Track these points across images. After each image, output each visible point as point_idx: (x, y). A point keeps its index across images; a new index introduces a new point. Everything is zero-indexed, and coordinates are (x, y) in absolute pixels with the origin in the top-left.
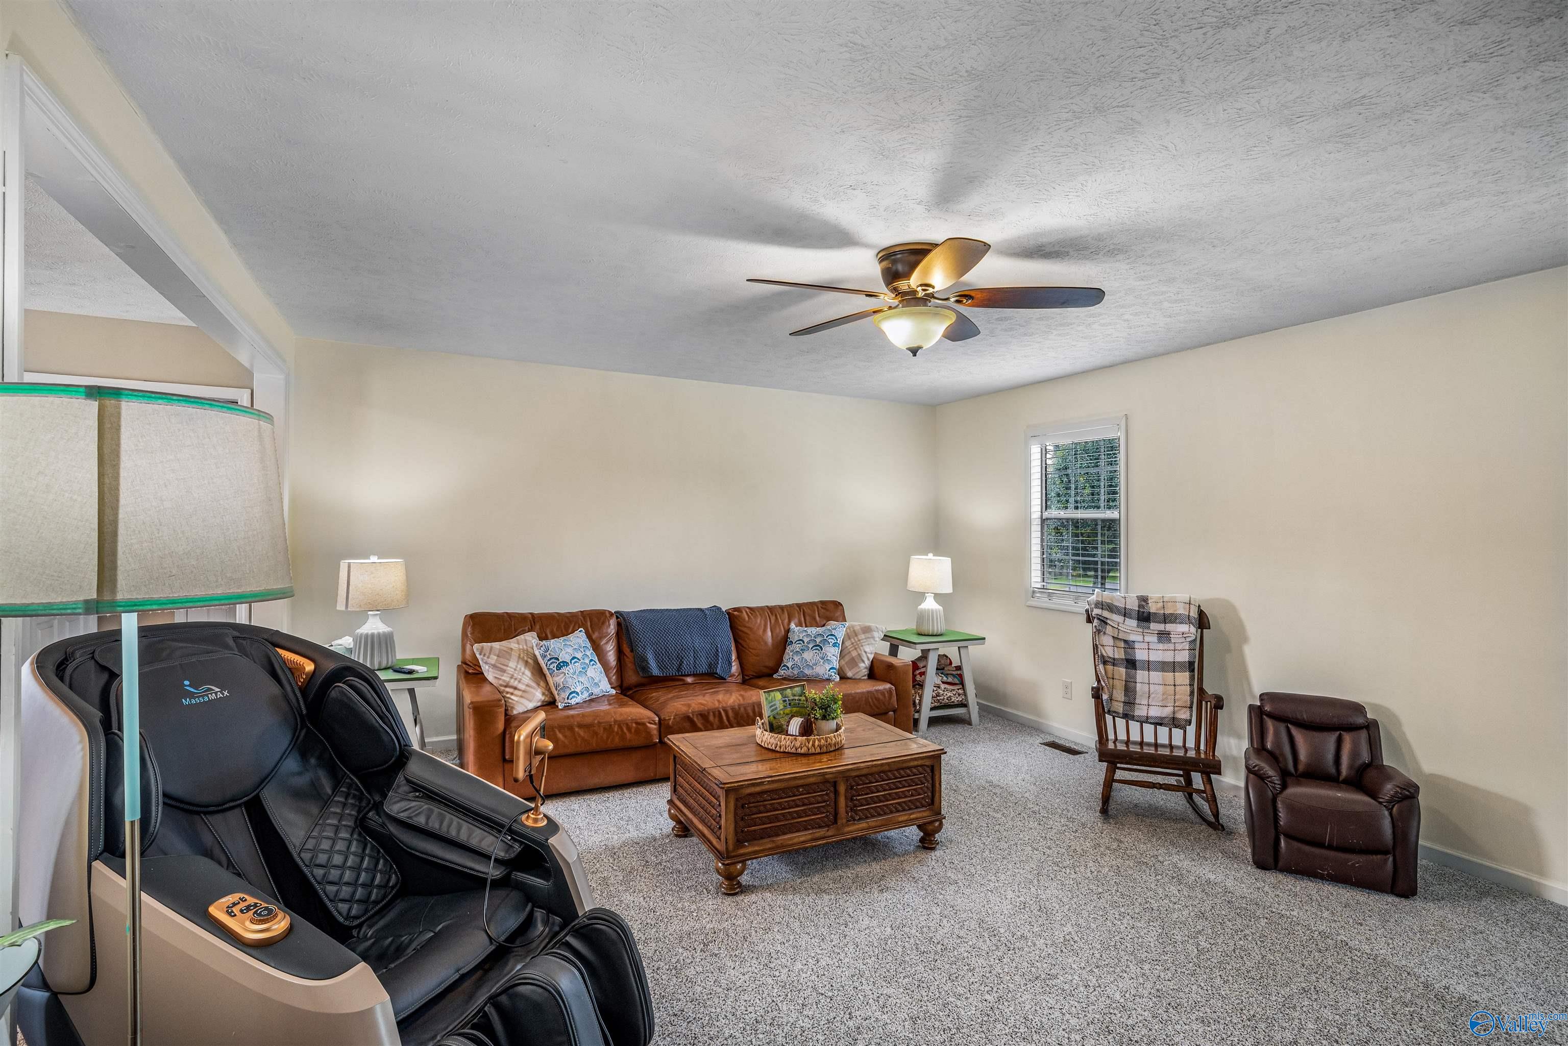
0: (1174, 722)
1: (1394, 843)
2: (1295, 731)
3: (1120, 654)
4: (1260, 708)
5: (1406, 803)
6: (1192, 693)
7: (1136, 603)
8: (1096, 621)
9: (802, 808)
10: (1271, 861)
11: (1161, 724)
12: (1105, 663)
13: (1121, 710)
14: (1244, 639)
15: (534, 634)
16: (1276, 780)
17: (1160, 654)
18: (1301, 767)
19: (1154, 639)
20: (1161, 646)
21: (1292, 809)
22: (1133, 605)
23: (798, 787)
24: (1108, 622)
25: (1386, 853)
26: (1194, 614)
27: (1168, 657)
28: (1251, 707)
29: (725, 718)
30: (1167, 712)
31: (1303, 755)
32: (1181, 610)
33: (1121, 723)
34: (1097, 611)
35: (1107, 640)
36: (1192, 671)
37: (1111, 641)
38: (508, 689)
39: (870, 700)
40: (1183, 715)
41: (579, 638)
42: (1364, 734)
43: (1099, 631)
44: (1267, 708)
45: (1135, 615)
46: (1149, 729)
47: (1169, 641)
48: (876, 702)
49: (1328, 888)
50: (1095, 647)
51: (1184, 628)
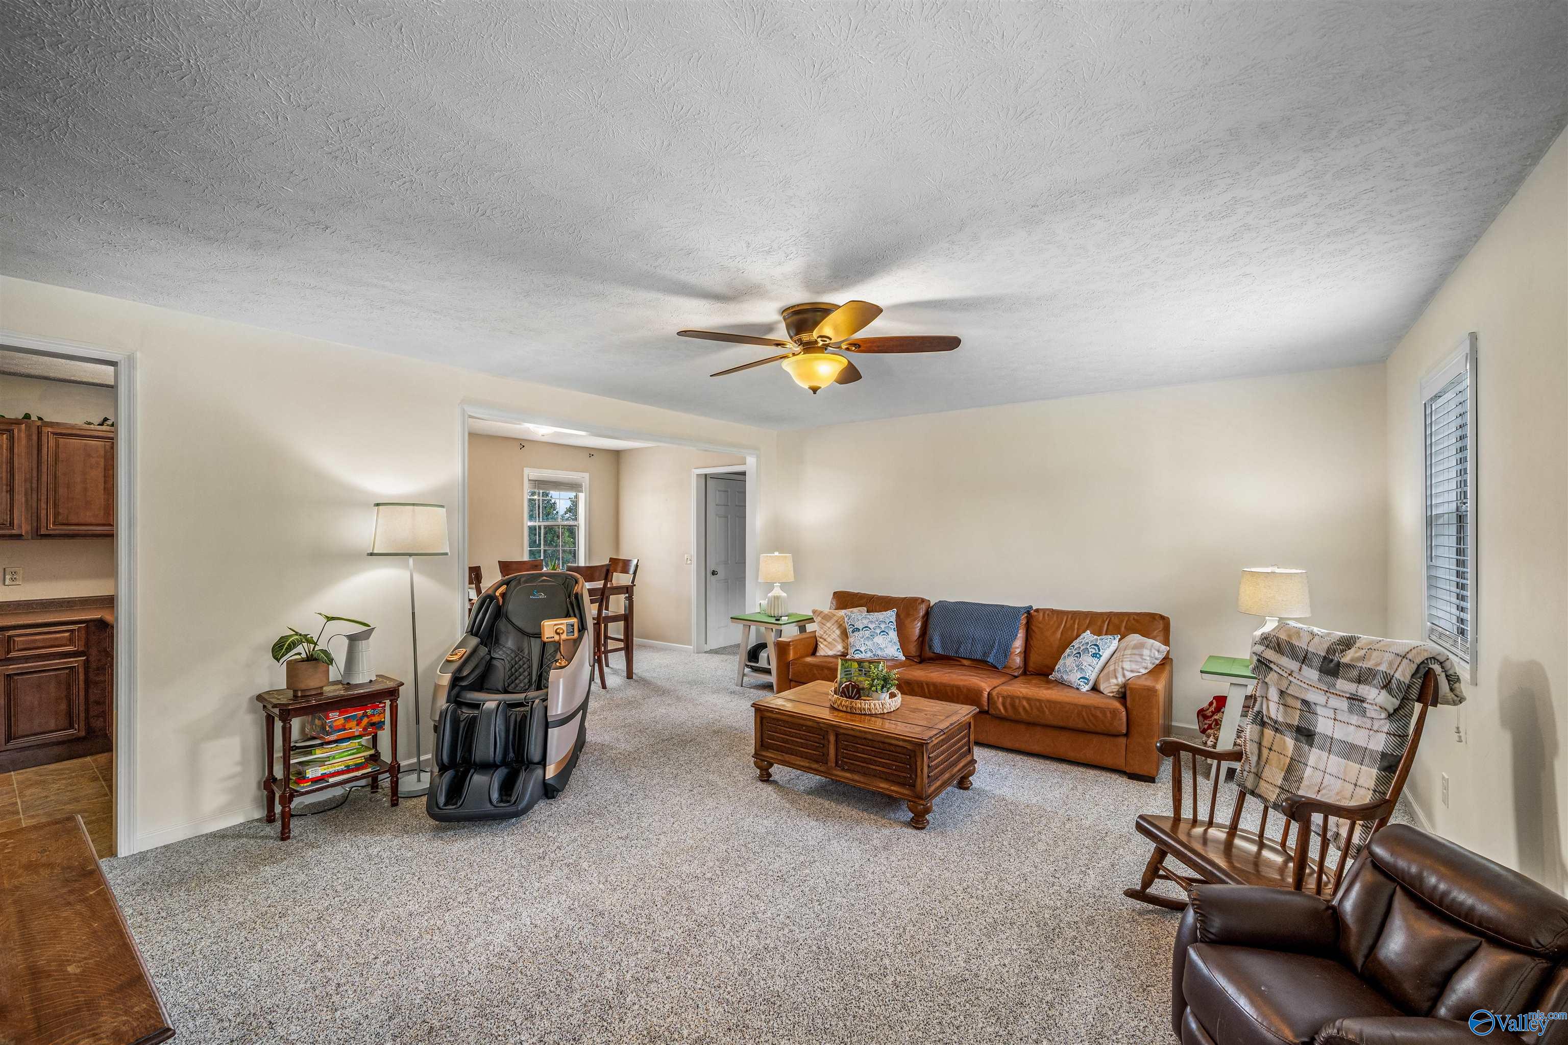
3: (1289, 718)
9: (802, 741)
12: (1263, 724)
15: (865, 609)
19: (1343, 704)
20: (1351, 719)
23: (803, 725)
24: (1272, 665)
27: (1358, 738)
29: (926, 690)
38: (821, 640)
39: (1084, 713)
41: (890, 615)
45: (1317, 662)
47: (1362, 712)
48: (1092, 718)
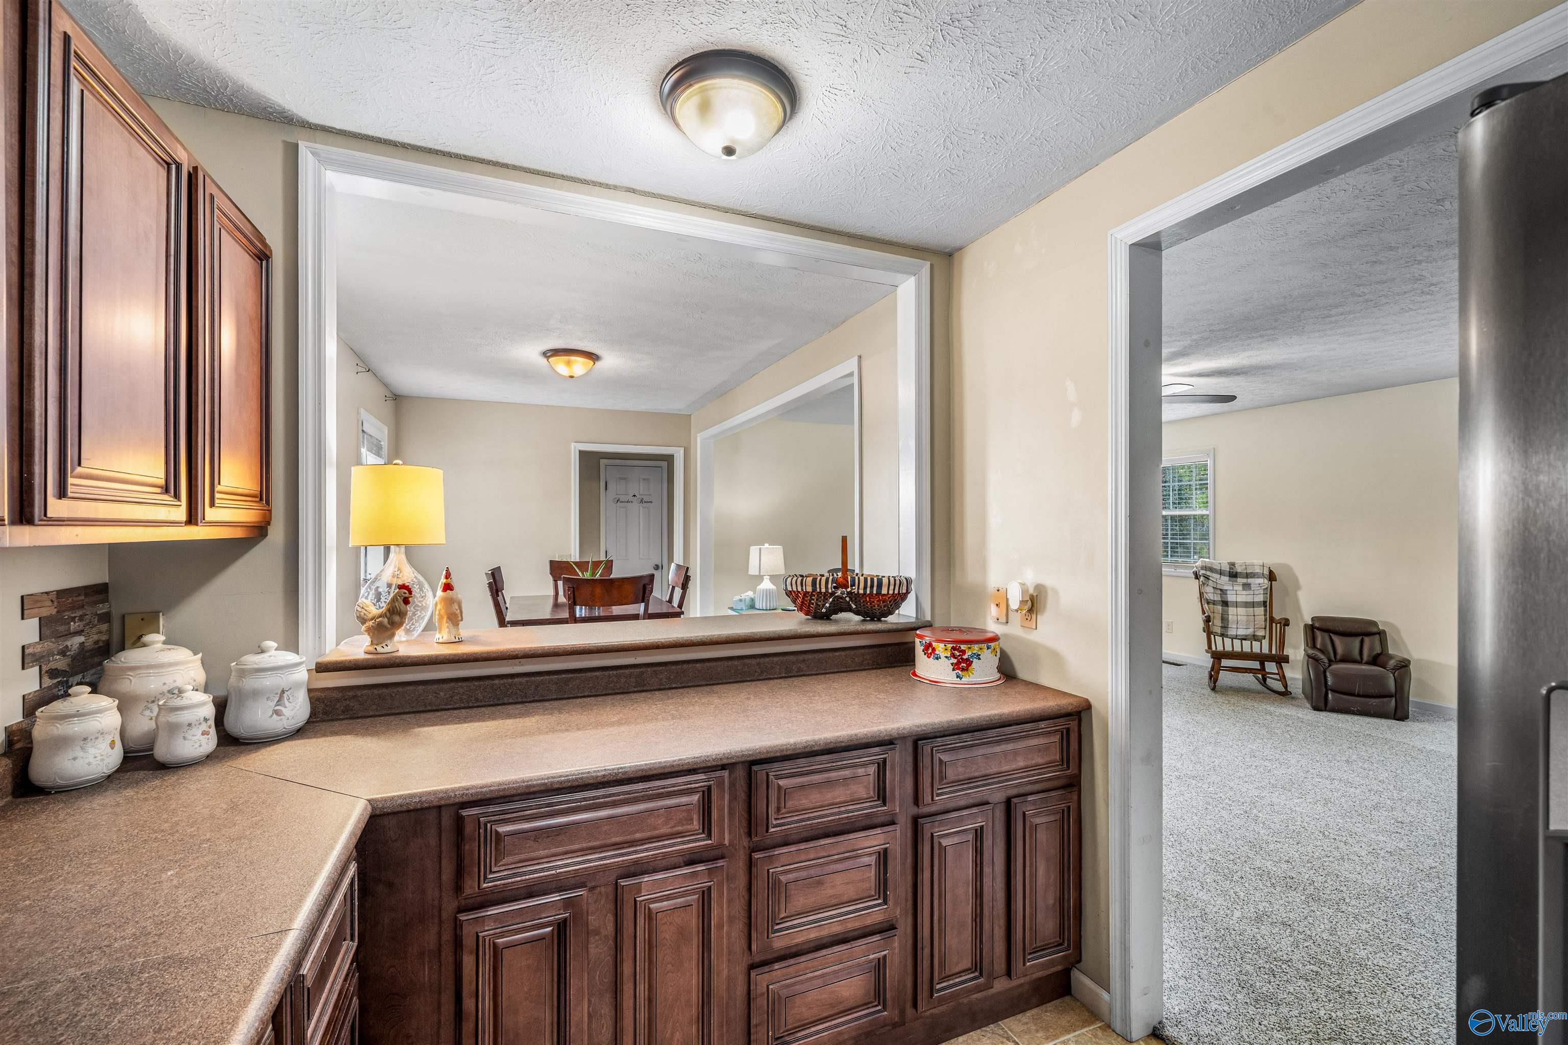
0: (1255, 638)
1: (1396, 691)
2: (1335, 638)
3: (1217, 598)
4: (1312, 625)
5: (1403, 670)
6: (1266, 620)
7: (1228, 566)
8: (1202, 578)
10: (1322, 705)
11: (1245, 639)
12: (1208, 603)
13: (1219, 631)
14: (1298, 587)
16: (1326, 661)
17: (1243, 597)
18: (1338, 657)
19: (1240, 588)
20: (1244, 592)
21: (1335, 675)
22: (1226, 568)
24: (1210, 578)
25: (1391, 696)
26: (1266, 572)
27: (1249, 599)
28: (1306, 626)
30: (1250, 632)
31: (1340, 650)
32: (1258, 570)
33: (1219, 639)
34: (1202, 572)
35: (1209, 589)
36: (1265, 606)
37: (1212, 590)
40: (1261, 633)
42: (1377, 637)
43: (1204, 584)
44: (1317, 625)
45: (1227, 573)
46: (1237, 643)
47: (1250, 589)
49: (1356, 718)
50: (1201, 594)
51: (1261, 581)
